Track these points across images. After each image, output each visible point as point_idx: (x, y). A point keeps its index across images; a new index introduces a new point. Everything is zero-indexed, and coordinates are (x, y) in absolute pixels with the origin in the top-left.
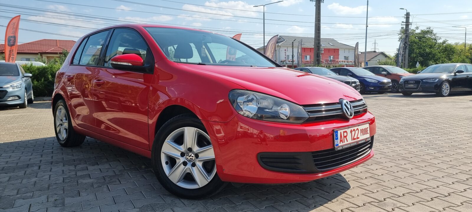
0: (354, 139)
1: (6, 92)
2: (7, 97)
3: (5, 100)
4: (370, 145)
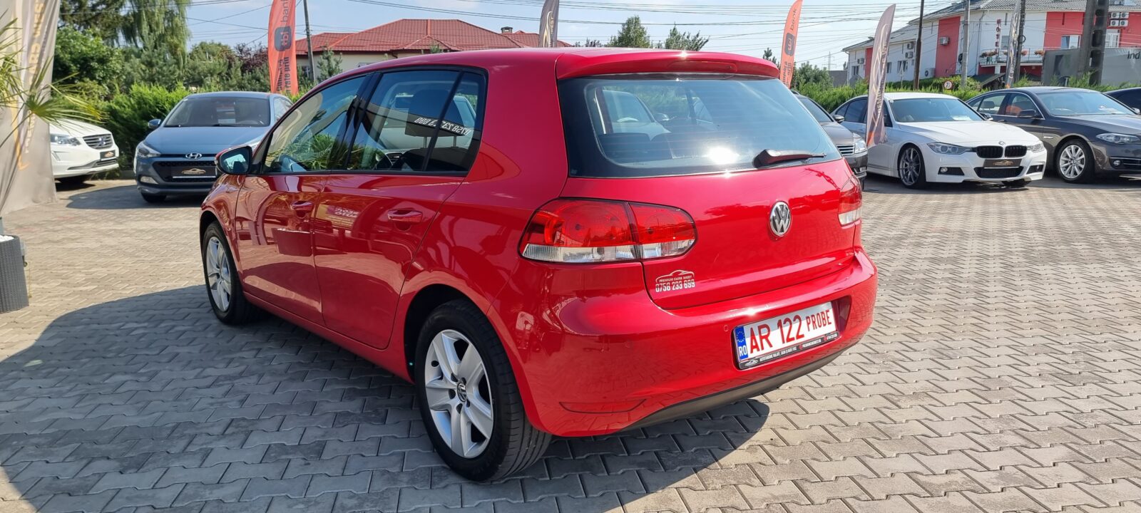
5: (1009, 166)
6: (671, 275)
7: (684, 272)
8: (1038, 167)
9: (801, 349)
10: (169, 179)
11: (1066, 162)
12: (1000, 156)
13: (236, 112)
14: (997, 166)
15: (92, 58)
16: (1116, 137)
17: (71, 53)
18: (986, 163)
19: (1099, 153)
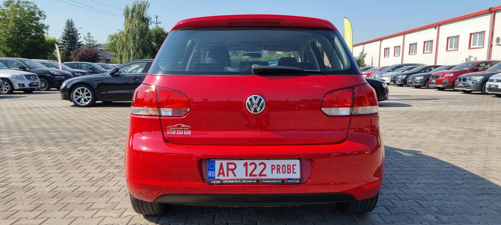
6: (176, 126)
7: (183, 126)
9: (260, 182)
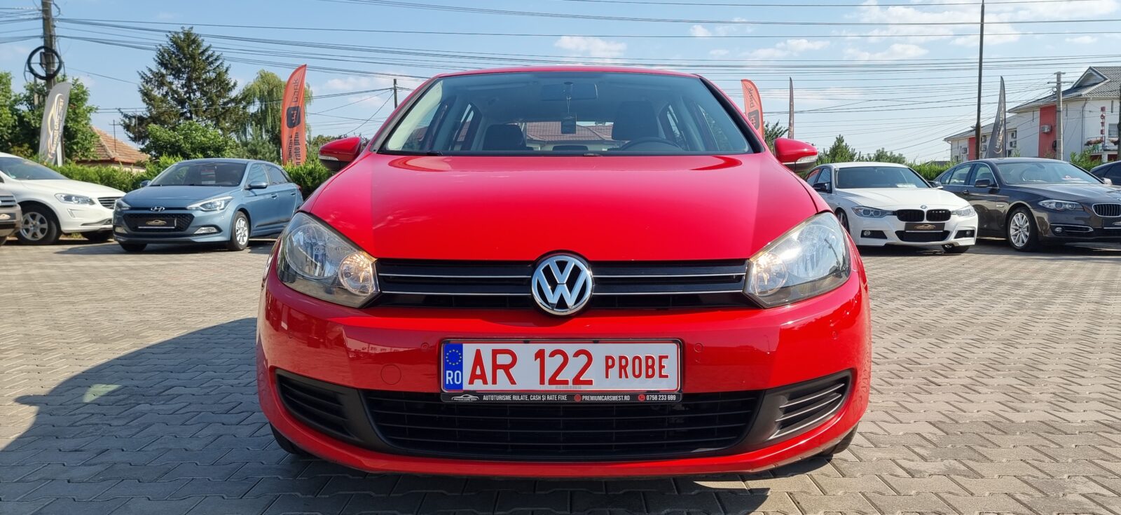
0: (553, 381)
1: (192, 217)
2: (193, 227)
3: (189, 233)
4: (843, 385)
5: (931, 230)
8: (968, 233)
10: (136, 229)
11: (1017, 230)
12: (922, 220)
13: (216, 174)
14: (919, 230)
15: (209, 148)
16: (1057, 203)
17: (192, 143)
18: (907, 227)
19: (1041, 219)
